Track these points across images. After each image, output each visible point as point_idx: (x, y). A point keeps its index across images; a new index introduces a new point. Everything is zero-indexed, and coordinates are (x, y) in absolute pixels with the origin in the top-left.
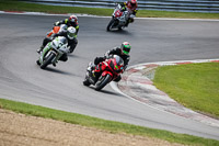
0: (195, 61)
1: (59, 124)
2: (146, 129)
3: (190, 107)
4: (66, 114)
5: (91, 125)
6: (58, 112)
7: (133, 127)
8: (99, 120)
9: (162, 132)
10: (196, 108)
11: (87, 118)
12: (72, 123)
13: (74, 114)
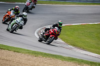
0: (74, 24)
1: (11, 53)
2: (51, 55)
3: (71, 45)
4: (15, 48)
5: (26, 53)
6: (11, 47)
7: (45, 54)
8: (30, 51)
9: (58, 56)
10: (74, 45)
11: (24, 50)
12: (17, 52)
13: (18, 48)
